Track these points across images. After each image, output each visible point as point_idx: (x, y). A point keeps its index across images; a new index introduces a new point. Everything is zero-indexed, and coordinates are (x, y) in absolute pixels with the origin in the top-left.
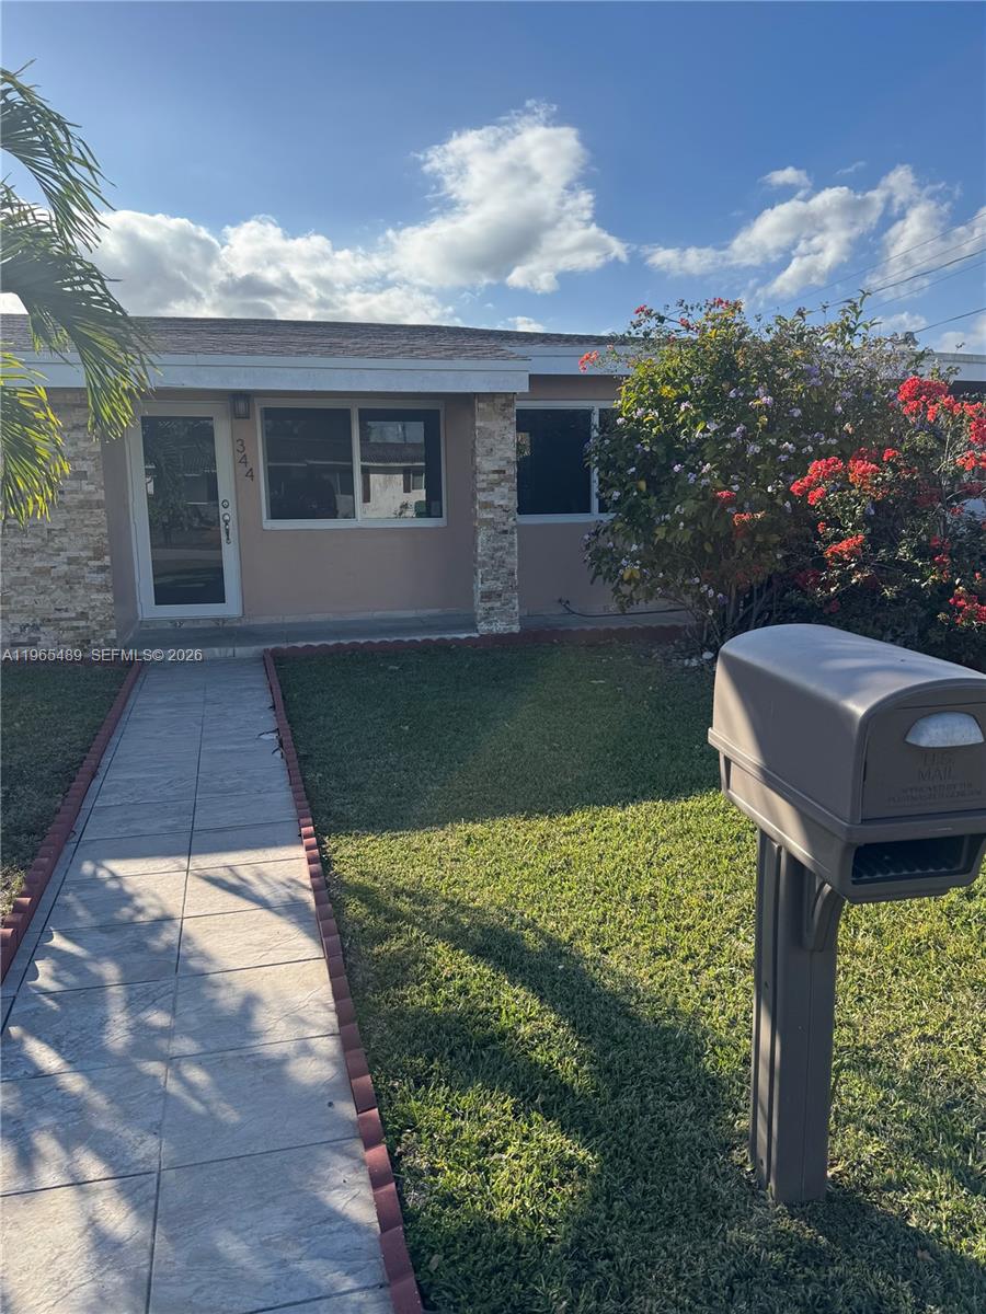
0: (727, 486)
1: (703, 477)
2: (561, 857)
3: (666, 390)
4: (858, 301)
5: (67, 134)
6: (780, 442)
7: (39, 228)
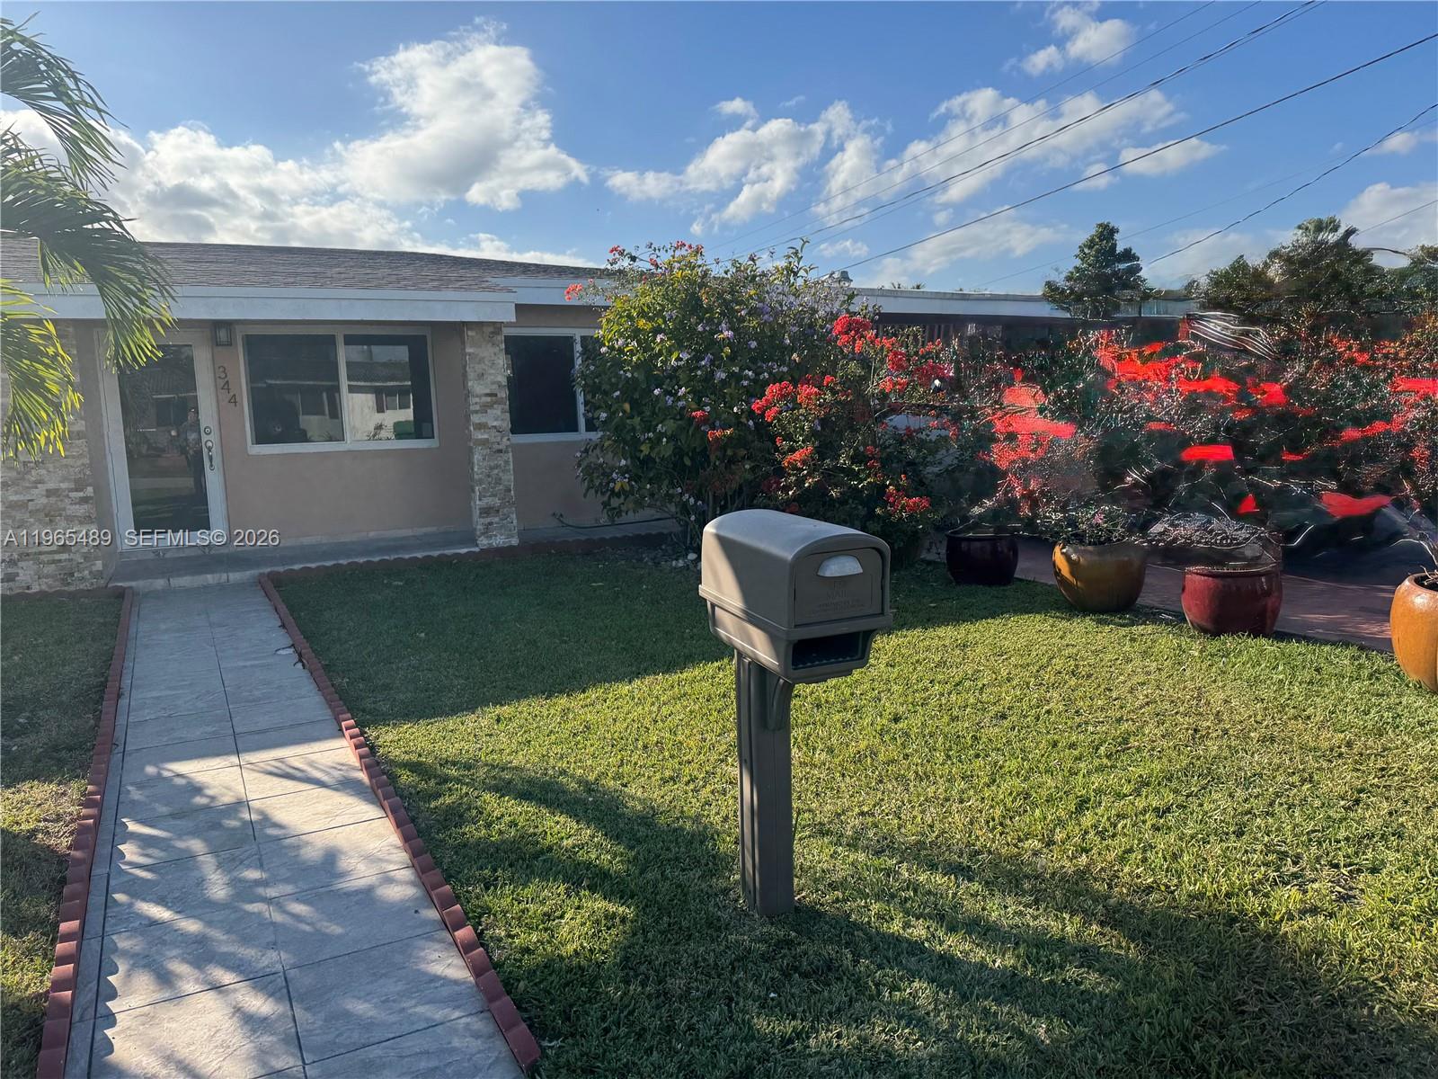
0: (700, 406)
1: (679, 399)
2: (581, 724)
3: (642, 322)
4: (799, 249)
5: (76, 80)
6: (742, 369)
7: (47, 173)
